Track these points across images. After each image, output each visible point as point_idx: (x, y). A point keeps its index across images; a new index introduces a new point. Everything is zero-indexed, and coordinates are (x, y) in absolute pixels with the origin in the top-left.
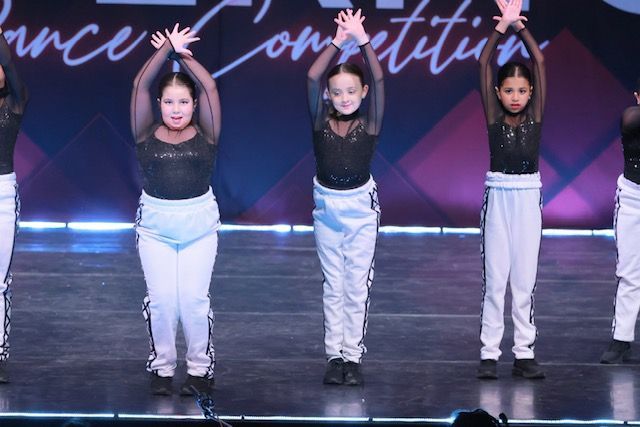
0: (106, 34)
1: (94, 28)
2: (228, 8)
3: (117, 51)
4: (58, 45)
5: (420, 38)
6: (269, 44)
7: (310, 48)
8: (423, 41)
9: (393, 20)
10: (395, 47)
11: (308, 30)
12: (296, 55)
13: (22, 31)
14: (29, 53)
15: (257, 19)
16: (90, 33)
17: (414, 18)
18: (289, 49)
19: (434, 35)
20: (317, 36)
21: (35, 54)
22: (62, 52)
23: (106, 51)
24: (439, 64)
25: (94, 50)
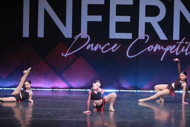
0: (111, 46)
1: (109, 44)
2: (139, 40)
3: (114, 49)
4: (101, 48)
5: (183, 47)
6: (149, 48)
7: (158, 49)
8: (184, 47)
9: (177, 43)
10: (177, 49)
11: (158, 45)
12: (155, 51)
13: (93, 44)
14: (94, 50)
15: (146, 42)
16: (108, 45)
17: (182, 42)
18: (153, 49)
19: (186, 46)
20: (160, 46)
21: (95, 50)
22: (101, 49)
23: (111, 49)
24: (187, 53)
25: (108, 49)
